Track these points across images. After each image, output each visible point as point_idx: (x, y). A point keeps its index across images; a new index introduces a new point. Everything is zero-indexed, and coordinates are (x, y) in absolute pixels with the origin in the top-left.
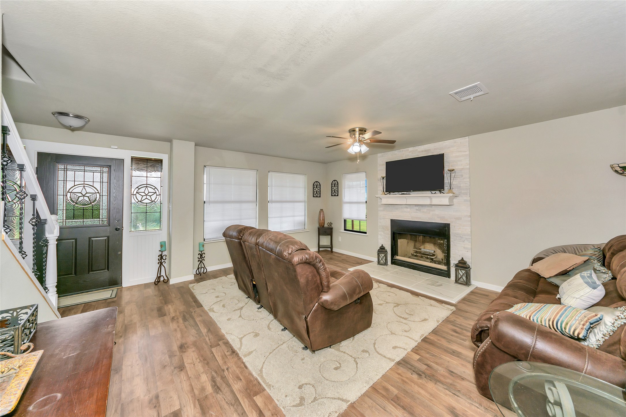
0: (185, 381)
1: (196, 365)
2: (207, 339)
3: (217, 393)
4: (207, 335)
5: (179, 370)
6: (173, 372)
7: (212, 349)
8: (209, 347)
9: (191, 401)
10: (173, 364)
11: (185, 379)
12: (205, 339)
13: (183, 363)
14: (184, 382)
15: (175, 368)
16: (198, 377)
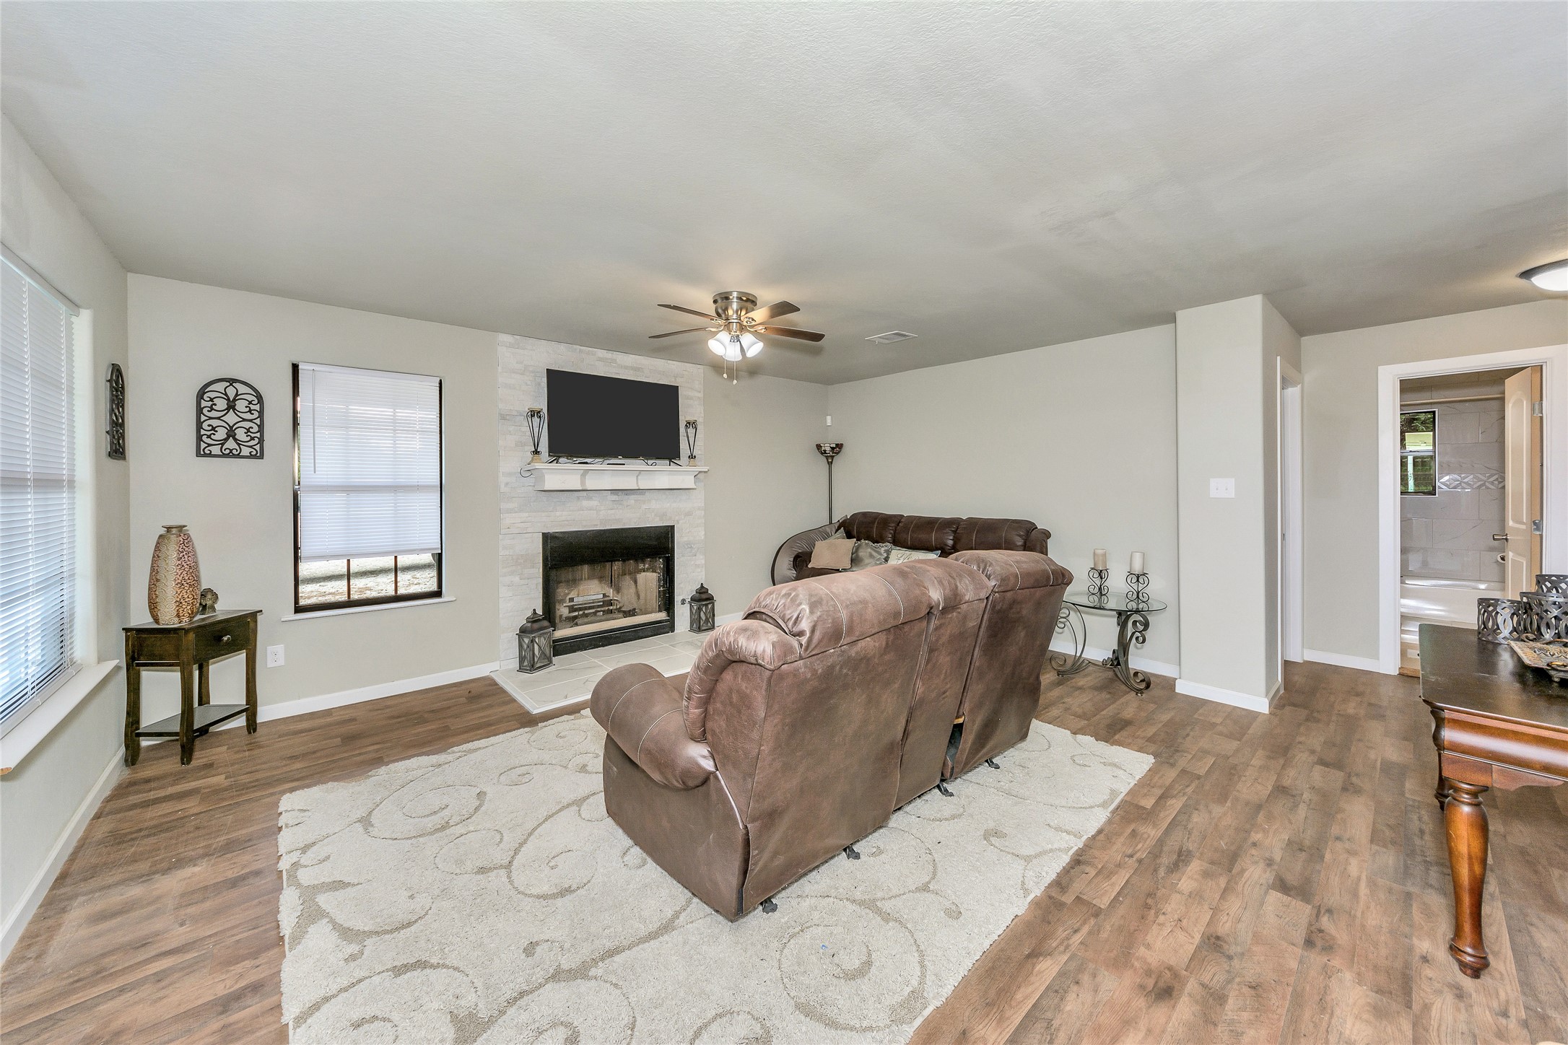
0: (1228, 914)
1: (1176, 917)
2: (1077, 939)
3: (1189, 852)
4: (1062, 948)
5: (1226, 947)
6: (1243, 954)
7: (1102, 907)
8: (1102, 917)
9: (1244, 880)
10: (1228, 972)
11: (1226, 918)
12: (1081, 943)
13: (1198, 949)
14: (1232, 914)
15: (1230, 958)
16: (1196, 896)
